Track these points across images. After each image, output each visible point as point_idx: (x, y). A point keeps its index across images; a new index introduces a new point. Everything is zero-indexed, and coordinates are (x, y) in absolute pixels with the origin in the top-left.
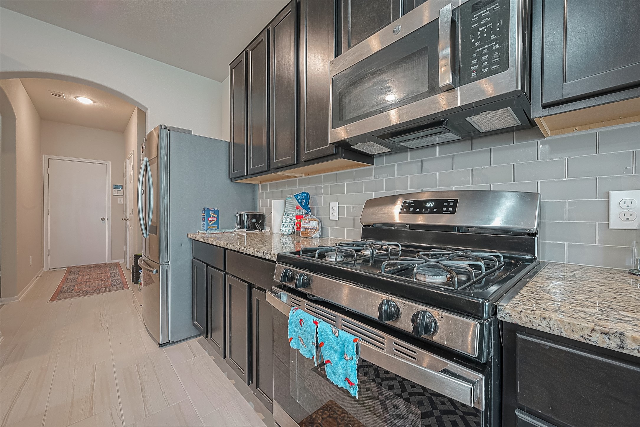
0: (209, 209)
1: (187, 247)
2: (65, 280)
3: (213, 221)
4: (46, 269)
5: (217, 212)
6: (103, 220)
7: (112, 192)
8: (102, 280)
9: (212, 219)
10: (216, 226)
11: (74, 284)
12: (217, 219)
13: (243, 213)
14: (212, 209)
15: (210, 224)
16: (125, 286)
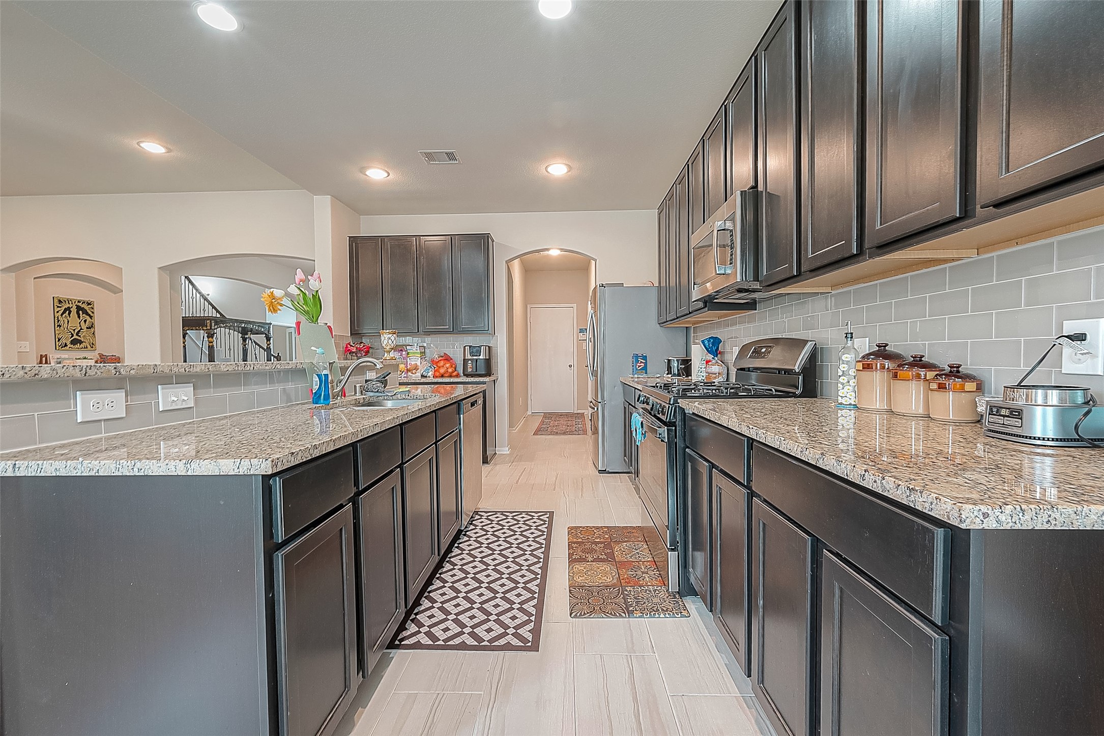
0: (637, 355)
1: (620, 389)
2: (542, 423)
3: (641, 366)
4: (529, 413)
5: (645, 358)
6: (570, 366)
7: (578, 337)
8: (568, 426)
9: (640, 365)
10: (644, 371)
11: (548, 426)
12: (646, 364)
13: (670, 358)
14: (641, 355)
15: (639, 369)
16: (585, 432)
